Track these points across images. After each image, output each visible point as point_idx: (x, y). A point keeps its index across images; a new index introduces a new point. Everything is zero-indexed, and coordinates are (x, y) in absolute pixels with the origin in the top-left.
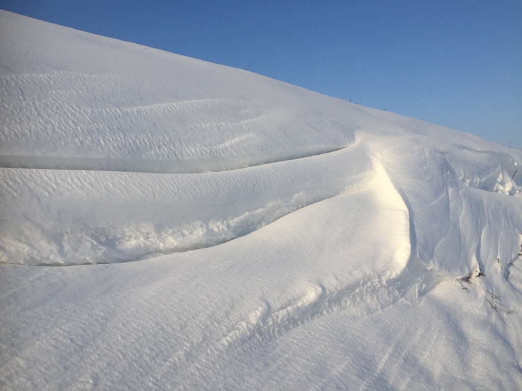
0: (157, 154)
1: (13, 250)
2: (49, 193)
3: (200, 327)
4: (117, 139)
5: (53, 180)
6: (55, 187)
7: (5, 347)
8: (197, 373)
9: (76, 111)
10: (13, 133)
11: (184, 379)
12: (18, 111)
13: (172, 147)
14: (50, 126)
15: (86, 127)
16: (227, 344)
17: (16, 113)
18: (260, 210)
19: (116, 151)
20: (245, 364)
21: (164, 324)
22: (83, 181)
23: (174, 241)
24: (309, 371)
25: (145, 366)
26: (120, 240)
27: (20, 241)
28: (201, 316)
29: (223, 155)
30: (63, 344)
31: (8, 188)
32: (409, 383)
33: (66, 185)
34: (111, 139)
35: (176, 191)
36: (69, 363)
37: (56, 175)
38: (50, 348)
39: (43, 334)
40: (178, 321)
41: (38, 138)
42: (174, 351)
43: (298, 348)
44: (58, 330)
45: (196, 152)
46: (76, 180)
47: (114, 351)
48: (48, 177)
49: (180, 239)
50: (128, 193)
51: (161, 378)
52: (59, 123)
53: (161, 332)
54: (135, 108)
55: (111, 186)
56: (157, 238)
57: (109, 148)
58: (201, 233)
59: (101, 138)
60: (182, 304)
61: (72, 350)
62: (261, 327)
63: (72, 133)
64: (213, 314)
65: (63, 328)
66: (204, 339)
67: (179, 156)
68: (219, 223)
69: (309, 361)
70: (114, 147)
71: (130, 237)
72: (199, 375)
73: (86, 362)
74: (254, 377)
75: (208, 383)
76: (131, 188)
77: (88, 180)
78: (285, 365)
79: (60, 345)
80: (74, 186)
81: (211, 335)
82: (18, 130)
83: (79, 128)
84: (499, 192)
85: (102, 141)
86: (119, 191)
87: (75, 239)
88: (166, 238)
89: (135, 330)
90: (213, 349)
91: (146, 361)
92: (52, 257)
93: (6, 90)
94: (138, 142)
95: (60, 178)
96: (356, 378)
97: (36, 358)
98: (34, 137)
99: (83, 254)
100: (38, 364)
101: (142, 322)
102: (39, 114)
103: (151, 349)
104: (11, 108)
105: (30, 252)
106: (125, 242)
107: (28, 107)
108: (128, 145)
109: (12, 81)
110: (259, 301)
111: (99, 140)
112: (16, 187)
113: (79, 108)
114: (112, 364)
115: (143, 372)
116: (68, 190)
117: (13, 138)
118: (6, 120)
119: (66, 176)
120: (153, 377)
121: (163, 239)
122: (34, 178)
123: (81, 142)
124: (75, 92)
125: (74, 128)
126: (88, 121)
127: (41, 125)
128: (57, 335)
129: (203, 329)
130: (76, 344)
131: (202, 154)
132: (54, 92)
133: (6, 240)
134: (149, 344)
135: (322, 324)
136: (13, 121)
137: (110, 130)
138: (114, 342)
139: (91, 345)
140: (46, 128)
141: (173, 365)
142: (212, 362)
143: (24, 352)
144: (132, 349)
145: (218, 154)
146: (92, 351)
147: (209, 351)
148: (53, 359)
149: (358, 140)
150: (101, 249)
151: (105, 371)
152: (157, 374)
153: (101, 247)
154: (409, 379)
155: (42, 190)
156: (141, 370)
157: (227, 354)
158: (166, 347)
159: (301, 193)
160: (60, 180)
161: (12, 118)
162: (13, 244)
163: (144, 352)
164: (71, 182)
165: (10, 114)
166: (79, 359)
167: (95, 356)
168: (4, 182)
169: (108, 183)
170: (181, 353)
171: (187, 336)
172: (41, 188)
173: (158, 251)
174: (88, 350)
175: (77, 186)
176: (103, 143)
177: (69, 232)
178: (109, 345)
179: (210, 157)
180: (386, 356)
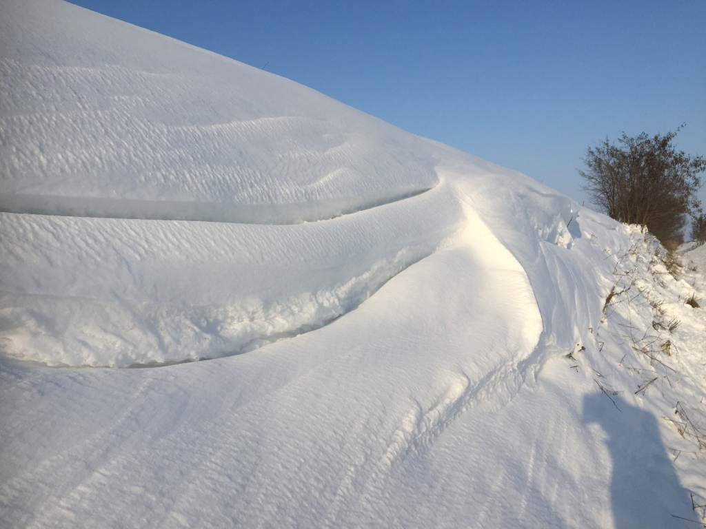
0: (250, 196)
1: (101, 346)
2: (140, 255)
3: (359, 443)
4: (204, 174)
5: (142, 235)
6: (146, 246)
7: (154, 498)
8: (369, 506)
9: (149, 128)
10: (80, 161)
11: (359, 516)
12: (80, 126)
13: (265, 186)
14: (124, 151)
15: (167, 155)
16: (389, 463)
17: (78, 129)
18: (366, 275)
19: (206, 192)
20: (411, 487)
21: (321, 442)
22: (179, 237)
23: (284, 322)
24: (472, 489)
25: (316, 504)
26: (222, 324)
27: (106, 331)
28: (357, 427)
29: (318, 198)
30: (221, 485)
31: (88, 249)
32: (558, 490)
33: (160, 244)
34: (198, 173)
35: (286, 250)
36: (235, 511)
37: (144, 227)
38: (209, 492)
39: (194, 473)
40: (335, 436)
41: (112, 169)
42: (341, 479)
43: (453, 460)
44: (208, 464)
45: (291, 193)
46: (170, 236)
47: (279, 487)
48: (135, 232)
49: (291, 318)
50: (233, 254)
51: (336, 519)
52: (134, 148)
53: (321, 454)
54: (213, 126)
55: (213, 244)
56: (263, 319)
57: (197, 187)
58: (313, 310)
59: (186, 172)
60: (332, 412)
61: (234, 492)
62: (415, 435)
63: (152, 163)
64: (368, 423)
65: (213, 460)
66: (366, 459)
67: (273, 198)
68: (328, 294)
69: (467, 475)
70: (202, 184)
71: (232, 318)
72: (371, 509)
73: (254, 508)
74: (424, 504)
75: (383, 519)
76: (235, 245)
77: (184, 236)
78: (448, 485)
79: (218, 486)
80: (170, 245)
81: (371, 453)
82: (85, 157)
83: (159, 156)
84: (559, 245)
85: (188, 176)
86: (222, 252)
87: (172, 325)
88: (274, 317)
89: (293, 453)
90: (377, 471)
91: (315, 497)
92: (150, 354)
93: (57, 92)
94: (228, 179)
95: (151, 233)
96: (515, 491)
97: (197, 511)
98: (107, 169)
99: (186, 346)
100: (202, 519)
101: (297, 442)
102: (107, 132)
103: (317, 480)
104: (71, 121)
105: (123, 348)
106: (227, 326)
107: (90, 119)
108: (217, 182)
109: (61, 77)
110: (409, 400)
111: (184, 175)
112: (97, 247)
113: (152, 124)
114: (283, 506)
115: (316, 513)
116: (162, 250)
117: (81, 169)
118: (67, 140)
119: (157, 230)
120: (328, 518)
121: (270, 319)
122: (117, 233)
123: (165, 177)
124: (140, 99)
125: (153, 155)
126: (167, 145)
127: (113, 149)
128: (210, 471)
129: (362, 445)
130: (236, 483)
131: (298, 197)
132: (116, 98)
133: (87, 331)
134: (314, 473)
135: (465, 425)
136: (77, 143)
137: (194, 159)
138: (275, 474)
139: (252, 482)
140: (120, 155)
141: (343, 500)
142: (380, 489)
143: (180, 503)
144: (298, 482)
145: (313, 197)
146: (256, 490)
147: (374, 475)
148: (217, 509)
149: (442, 180)
150: (206, 339)
151: (278, 518)
152: (330, 514)
153: (205, 335)
154: (557, 486)
155: (131, 251)
156: (314, 511)
157: (392, 477)
158: (332, 475)
159: (404, 251)
160: (151, 235)
161: (74, 137)
162: (97, 336)
163: (311, 485)
164: (165, 240)
165: (71, 130)
166: (245, 504)
167: (261, 498)
168: (82, 239)
169: (209, 240)
170: (347, 481)
171: (349, 457)
172: (129, 249)
173: (264, 338)
174: (251, 490)
175: (173, 244)
176: (189, 179)
177: (165, 314)
178: (272, 480)
179: (305, 200)
180: (532, 460)
